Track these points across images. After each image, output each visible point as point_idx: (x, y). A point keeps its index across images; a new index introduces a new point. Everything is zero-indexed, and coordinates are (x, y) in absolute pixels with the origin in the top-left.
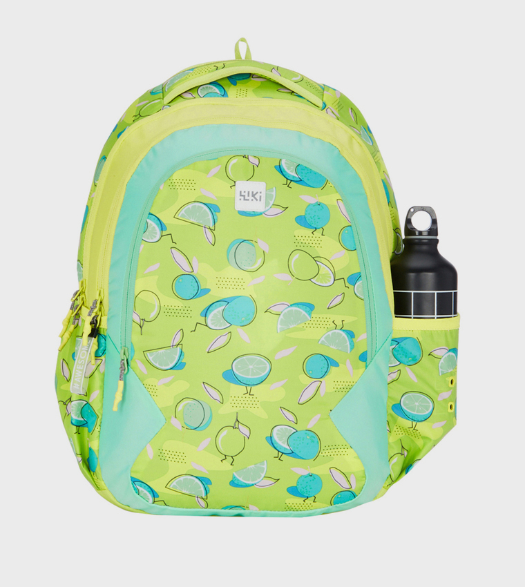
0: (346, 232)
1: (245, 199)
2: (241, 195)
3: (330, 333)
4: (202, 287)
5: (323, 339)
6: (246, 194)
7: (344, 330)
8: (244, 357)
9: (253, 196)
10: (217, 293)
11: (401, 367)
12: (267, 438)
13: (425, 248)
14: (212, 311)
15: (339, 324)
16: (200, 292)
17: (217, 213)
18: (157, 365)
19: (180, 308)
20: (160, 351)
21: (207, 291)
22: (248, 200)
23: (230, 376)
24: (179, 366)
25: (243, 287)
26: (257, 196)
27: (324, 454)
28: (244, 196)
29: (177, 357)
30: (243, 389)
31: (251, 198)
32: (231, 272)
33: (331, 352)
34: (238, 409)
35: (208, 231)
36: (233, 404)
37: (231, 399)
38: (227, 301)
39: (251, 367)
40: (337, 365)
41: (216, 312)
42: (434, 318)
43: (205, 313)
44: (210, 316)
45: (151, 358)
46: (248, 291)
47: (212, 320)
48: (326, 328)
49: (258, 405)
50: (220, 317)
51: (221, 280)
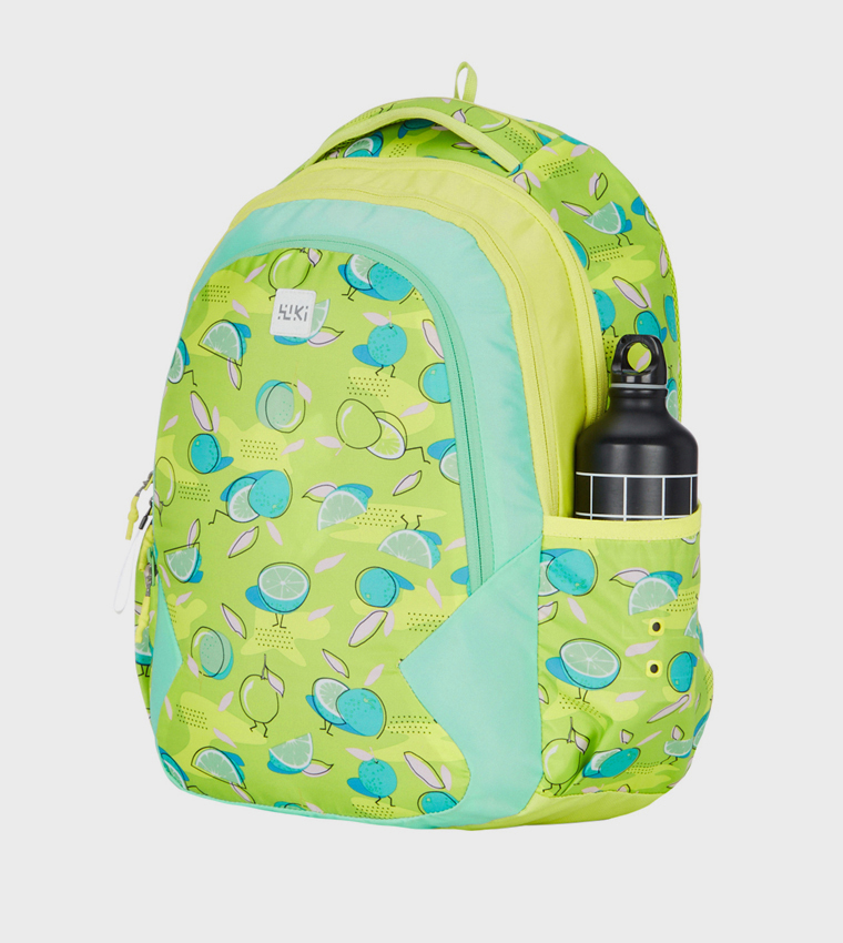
0: (433, 372)
1: (285, 318)
2: (281, 312)
3: (397, 535)
4: (223, 455)
5: (385, 543)
6: (288, 310)
7: (420, 532)
8: (274, 568)
9: (297, 312)
10: (243, 465)
11: (559, 597)
12: (307, 697)
13: (645, 404)
14: (236, 492)
15: (413, 522)
16: (221, 462)
17: (247, 339)
18: (176, 574)
19: (196, 486)
20: (178, 552)
21: (230, 460)
22: (289, 319)
23: (255, 596)
24: (196, 577)
25: (274, 457)
26: (302, 314)
27: (391, 729)
28: (285, 312)
29: (194, 562)
30: (271, 617)
31: (293, 315)
32: (261, 432)
33: (400, 566)
34: (266, 648)
35: (233, 366)
36: (259, 641)
37: (256, 632)
38: (254, 478)
39: (283, 583)
40: (410, 586)
41: (240, 494)
42: (622, 519)
43: (226, 496)
44: (233, 500)
45: (170, 563)
46: (281, 464)
47: (235, 507)
48: (390, 526)
49: (292, 645)
50: (245, 501)
51: (247, 444)
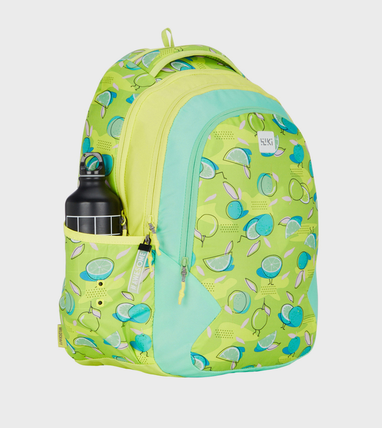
0: (310, 164)
1: (264, 145)
2: (262, 142)
3: (309, 236)
4: (244, 210)
5: (306, 241)
6: (264, 140)
7: (313, 234)
8: (268, 258)
9: (268, 142)
10: (253, 213)
12: (278, 314)
14: (249, 226)
15: (312, 230)
16: (244, 213)
17: (250, 156)
18: (214, 269)
19: (232, 225)
21: (247, 212)
22: (266, 145)
23: (261, 273)
24: (230, 268)
25: (266, 208)
26: (270, 142)
27: (304, 322)
28: (263, 142)
29: (229, 262)
30: (267, 281)
31: (267, 143)
32: (260, 197)
33: (309, 250)
34: (265, 296)
35: (246, 168)
36: (262, 293)
37: (262, 289)
38: (257, 218)
39: (272, 265)
40: (310, 258)
41: (252, 227)
43: (246, 229)
44: (249, 230)
45: (209, 264)
46: (268, 211)
47: (250, 233)
48: (307, 233)
49: (276, 292)
50: (254, 230)
51: (254, 203)
